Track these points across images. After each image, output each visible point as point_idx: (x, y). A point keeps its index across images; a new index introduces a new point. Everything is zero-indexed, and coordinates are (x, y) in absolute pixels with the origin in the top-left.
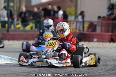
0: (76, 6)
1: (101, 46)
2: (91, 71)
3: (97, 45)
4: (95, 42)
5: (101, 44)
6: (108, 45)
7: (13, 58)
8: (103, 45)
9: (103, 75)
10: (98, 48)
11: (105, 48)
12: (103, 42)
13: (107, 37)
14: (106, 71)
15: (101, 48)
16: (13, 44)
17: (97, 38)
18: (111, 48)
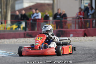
0: (53, 9)
1: (77, 39)
2: (73, 59)
3: (74, 39)
4: (72, 37)
5: (77, 38)
6: (83, 39)
7: (7, 52)
8: (79, 39)
9: (84, 61)
10: (75, 41)
11: (80, 41)
12: (78, 36)
13: (81, 32)
14: (86, 58)
15: (77, 41)
16: (5, 42)
17: (73, 34)
18: (86, 41)
